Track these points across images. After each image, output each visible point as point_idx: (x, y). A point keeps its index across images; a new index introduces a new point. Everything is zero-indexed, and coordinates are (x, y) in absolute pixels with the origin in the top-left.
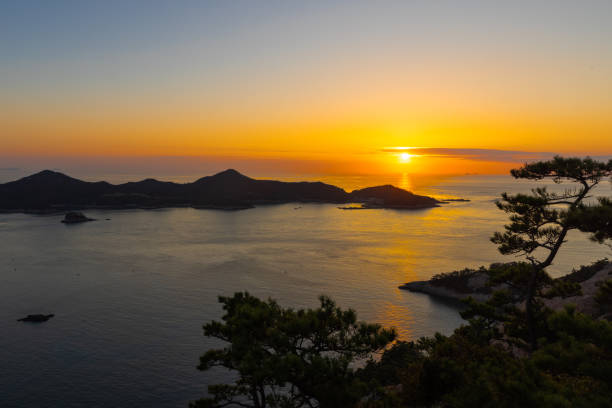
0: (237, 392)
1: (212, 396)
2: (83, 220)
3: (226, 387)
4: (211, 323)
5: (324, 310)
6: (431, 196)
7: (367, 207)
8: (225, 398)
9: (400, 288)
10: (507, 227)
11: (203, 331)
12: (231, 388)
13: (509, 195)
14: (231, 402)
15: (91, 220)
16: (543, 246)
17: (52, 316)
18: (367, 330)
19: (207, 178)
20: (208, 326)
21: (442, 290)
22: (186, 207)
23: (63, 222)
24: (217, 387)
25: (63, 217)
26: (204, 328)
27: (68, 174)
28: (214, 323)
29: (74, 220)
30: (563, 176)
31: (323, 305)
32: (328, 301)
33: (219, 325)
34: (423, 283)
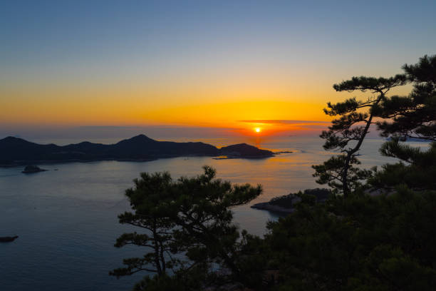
0: (145, 262)
1: (127, 266)
2: (38, 170)
3: (137, 259)
4: (124, 214)
5: (207, 176)
6: (270, 150)
7: (230, 157)
8: (136, 267)
9: (251, 207)
10: (330, 128)
11: (119, 220)
12: (141, 260)
13: (332, 104)
14: (141, 269)
15: (44, 170)
16: (353, 139)
17: (17, 237)
18: (240, 190)
19: (126, 140)
20: (122, 215)
21: (277, 208)
22: (112, 160)
23: (23, 172)
24: (130, 260)
25: (23, 169)
26: (119, 217)
27: (26, 139)
28: (126, 213)
29: (31, 170)
30: (367, 88)
31: (206, 173)
32: (210, 170)
33: (131, 214)
34: (265, 204)
